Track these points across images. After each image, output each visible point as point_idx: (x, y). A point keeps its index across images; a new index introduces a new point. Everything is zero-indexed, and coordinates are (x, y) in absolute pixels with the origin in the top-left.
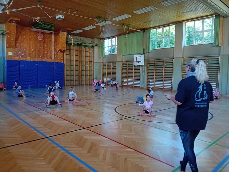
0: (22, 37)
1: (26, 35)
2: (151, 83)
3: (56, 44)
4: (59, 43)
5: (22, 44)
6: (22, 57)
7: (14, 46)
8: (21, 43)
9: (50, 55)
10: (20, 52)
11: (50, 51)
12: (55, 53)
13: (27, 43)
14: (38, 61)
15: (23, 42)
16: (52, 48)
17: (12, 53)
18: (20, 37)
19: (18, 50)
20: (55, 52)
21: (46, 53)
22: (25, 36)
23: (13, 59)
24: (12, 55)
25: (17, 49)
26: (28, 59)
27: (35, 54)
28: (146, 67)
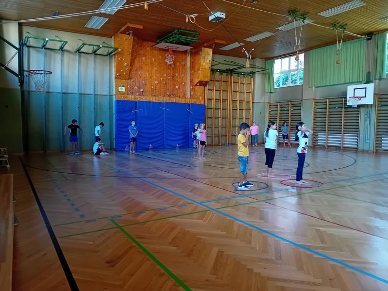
0: (140, 59)
1: (146, 56)
3: (193, 71)
4: (199, 69)
5: (140, 72)
6: (139, 95)
7: (128, 76)
8: (138, 70)
9: (183, 91)
10: (137, 86)
11: (183, 83)
12: (191, 88)
13: (148, 71)
14: (164, 101)
15: (141, 68)
16: (186, 79)
17: (124, 88)
18: (137, 59)
19: (134, 83)
20: (191, 85)
21: (177, 87)
22: (144, 58)
23: (126, 99)
24: (124, 91)
25: (132, 80)
26: (149, 98)
27: (160, 90)
28: (373, 109)
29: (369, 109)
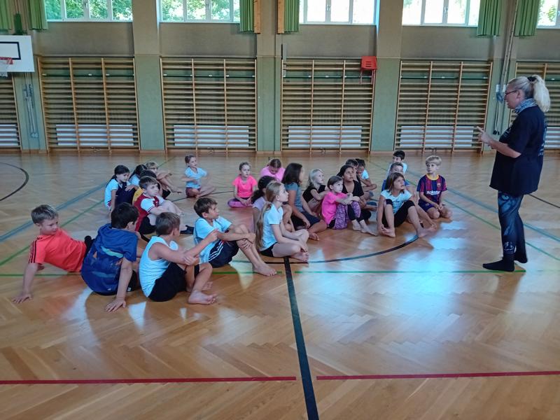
2: (60, 132)
28: (35, 80)
29: (28, 81)
